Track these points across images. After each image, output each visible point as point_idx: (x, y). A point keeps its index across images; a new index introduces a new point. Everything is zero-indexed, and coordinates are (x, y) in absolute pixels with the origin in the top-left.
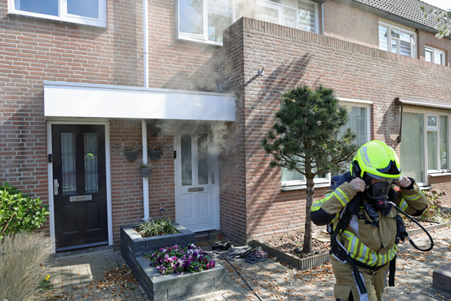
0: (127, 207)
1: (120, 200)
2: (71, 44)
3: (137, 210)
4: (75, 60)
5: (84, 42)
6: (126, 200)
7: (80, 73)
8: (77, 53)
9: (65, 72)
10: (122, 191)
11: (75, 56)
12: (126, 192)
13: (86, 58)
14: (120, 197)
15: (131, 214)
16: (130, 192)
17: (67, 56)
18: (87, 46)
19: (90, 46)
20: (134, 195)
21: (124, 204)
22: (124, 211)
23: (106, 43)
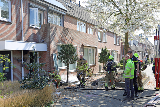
0: (17, 76)
1: (16, 74)
2: (3, 27)
3: (20, 77)
4: (4, 32)
5: (7, 26)
6: (17, 74)
7: (5, 36)
8: (5, 30)
9: (2, 36)
10: (16, 71)
11: (4, 31)
12: (17, 72)
13: (7, 31)
14: (16, 73)
15: (19, 78)
16: (18, 71)
17: (2, 31)
18: (7, 28)
19: (8, 28)
20: (19, 72)
21: (17, 75)
22: (17, 77)
23: (12, 27)
